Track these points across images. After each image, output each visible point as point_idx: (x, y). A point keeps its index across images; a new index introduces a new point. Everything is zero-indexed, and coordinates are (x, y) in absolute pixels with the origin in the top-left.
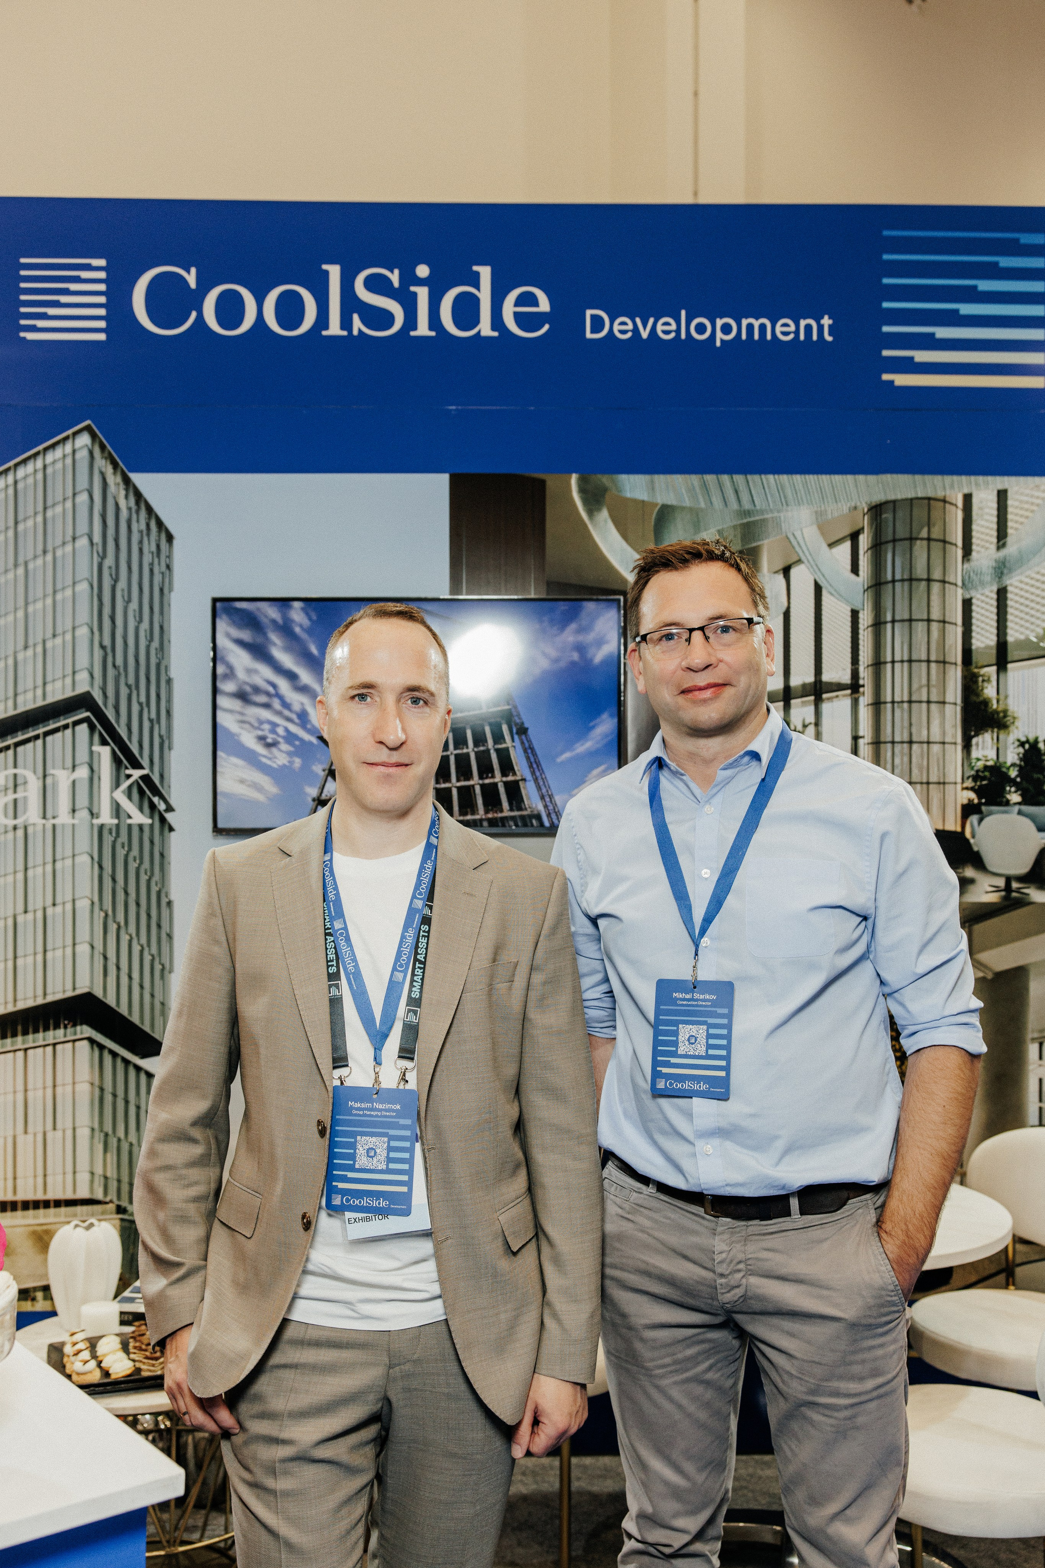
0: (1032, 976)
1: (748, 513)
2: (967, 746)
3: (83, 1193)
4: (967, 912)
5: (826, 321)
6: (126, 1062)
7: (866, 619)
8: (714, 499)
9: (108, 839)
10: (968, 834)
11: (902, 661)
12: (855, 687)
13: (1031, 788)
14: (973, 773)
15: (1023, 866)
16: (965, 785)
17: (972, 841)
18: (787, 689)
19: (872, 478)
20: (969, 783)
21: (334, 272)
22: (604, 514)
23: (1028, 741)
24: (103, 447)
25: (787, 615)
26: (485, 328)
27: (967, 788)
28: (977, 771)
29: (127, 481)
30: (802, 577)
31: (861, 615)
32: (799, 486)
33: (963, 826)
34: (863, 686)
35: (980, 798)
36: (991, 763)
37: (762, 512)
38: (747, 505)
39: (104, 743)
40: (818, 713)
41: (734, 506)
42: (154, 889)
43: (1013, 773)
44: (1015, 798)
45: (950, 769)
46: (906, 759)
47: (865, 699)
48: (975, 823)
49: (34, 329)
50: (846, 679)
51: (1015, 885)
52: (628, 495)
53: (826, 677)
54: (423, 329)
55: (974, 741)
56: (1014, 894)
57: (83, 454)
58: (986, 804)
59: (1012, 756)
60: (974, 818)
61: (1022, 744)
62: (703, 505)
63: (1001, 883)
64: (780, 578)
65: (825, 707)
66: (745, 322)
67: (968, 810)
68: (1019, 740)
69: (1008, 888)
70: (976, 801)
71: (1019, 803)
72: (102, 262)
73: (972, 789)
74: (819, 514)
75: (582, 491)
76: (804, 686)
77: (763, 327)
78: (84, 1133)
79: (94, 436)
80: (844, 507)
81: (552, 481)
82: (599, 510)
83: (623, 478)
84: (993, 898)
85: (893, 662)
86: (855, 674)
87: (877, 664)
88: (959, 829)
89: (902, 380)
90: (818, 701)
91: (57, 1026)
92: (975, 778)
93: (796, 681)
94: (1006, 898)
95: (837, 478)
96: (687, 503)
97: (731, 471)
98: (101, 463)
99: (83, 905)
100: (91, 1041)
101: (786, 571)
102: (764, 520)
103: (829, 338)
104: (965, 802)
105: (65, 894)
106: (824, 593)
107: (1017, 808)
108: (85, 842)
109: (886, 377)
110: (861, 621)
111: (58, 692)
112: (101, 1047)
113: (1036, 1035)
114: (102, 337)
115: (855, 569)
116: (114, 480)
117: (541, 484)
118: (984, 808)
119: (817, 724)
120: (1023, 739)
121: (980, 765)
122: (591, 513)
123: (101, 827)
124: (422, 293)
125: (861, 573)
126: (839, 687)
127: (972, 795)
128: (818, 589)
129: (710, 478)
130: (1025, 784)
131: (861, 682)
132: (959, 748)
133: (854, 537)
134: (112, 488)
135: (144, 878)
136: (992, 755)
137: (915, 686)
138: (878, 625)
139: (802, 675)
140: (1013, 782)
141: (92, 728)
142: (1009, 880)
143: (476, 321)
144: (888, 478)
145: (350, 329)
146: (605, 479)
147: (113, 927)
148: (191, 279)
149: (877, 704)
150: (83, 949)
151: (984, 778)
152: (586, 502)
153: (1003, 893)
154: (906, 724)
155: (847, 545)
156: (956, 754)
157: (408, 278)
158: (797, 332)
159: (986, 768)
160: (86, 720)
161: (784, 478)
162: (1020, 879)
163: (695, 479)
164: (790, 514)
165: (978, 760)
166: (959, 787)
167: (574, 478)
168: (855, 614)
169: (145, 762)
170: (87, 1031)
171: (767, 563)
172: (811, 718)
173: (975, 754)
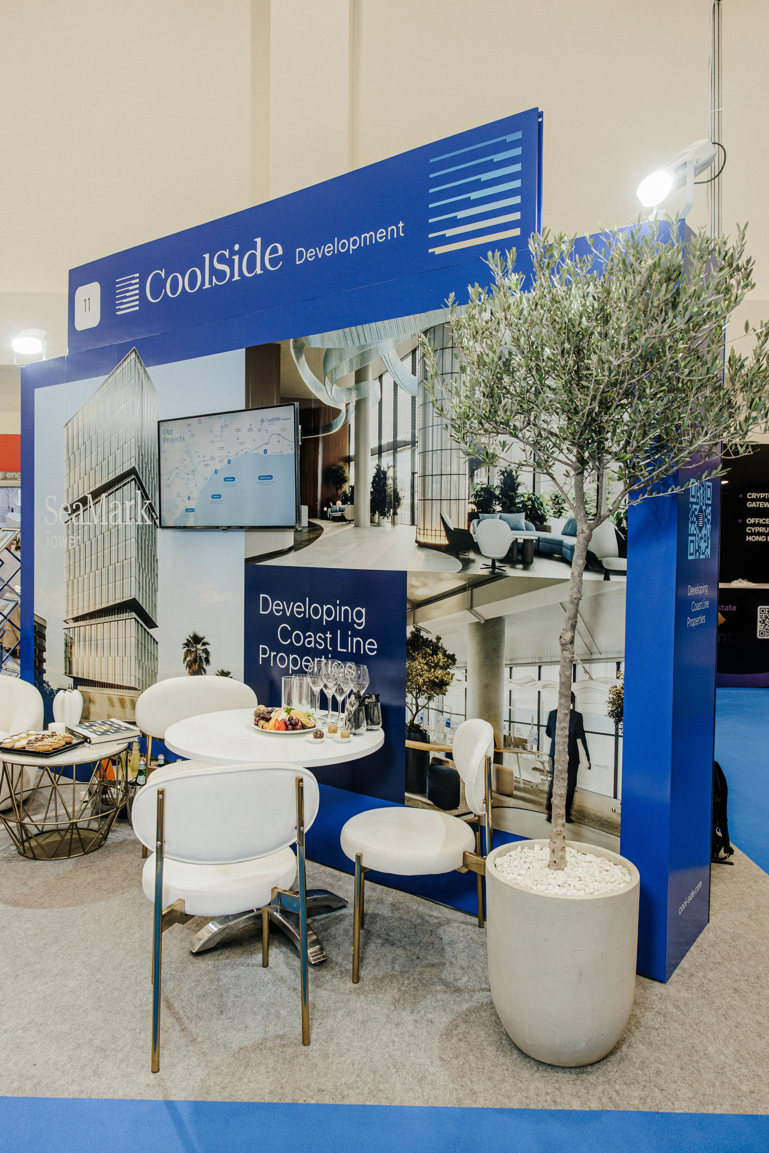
0: (506, 624)
1: (363, 347)
2: (472, 476)
3: (133, 685)
4: (470, 580)
5: (401, 225)
6: (145, 630)
7: (419, 401)
8: (348, 342)
9: (140, 531)
10: (471, 532)
11: (437, 425)
12: (413, 443)
13: (508, 502)
14: (475, 492)
15: (502, 553)
16: (470, 501)
17: (473, 536)
18: (380, 447)
19: (422, 314)
20: (472, 499)
21: (207, 256)
22: (303, 359)
23: (506, 471)
24: (138, 357)
25: (380, 403)
26: (258, 271)
27: (471, 503)
28: (477, 491)
29: (145, 371)
30: (388, 380)
31: (417, 399)
32: (387, 327)
33: (469, 527)
34: (417, 442)
35: (478, 509)
36: (485, 486)
37: (370, 345)
38: (363, 343)
39: (139, 489)
40: (395, 460)
41: (357, 344)
42: (153, 554)
43: (497, 492)
44: (498, 508)
45: (462, 490)
46: (439, 485)
47: (418, 450)
48: (476, 525)
49: (120, 310)
50: (409, 438)
51: (497, 564)
52: (313, 346)
53: (399, 438)
54: (237, 277)
55: (476, 472)
56: (497, 570)
57: (133, 361)
58: (481, 512)
59: (497, 481)
60: (475, 521)
61: (503, 473)
62: (343, 346)
63: (489, 562)
64: (377, 382)
65: (399, 456)
66: (363, 236)
67: (472, 516)
68: (501, 471)
69: (493, 567)
70: (476, 510)
71: (500, 512)
72: (137, 275)
73: (474, 503)
74: (396, 341)
75: (295, 347)
76: (388, 444)
77: (371, 236)
78: (133, 658)
79: (136, 353)
80: (409, 335)
81: (283, 344)
82: (301, 356)
83: (311, 337)
84: (486, 572)
85: (433, 426)
86: (413, 435)
87: (424, 428)
88: (466, 528)
89: (439, 250)
90: (395, 452)
91: (126, 612)
92: (476, 496)
93: (384, 442)
94: (492, 573)
95: (406, 318)
96: (337, 346)
97: (355, 325)
98: (138, 365)
99: (133, 559)
100: (136, 619)
101: (380, 377)
102: (370, 350)
103: (402, 235)
104: (470, 511)
105: (128, 556)
106: (399, 388)
107: (499, 514)
108: (134, 533)
109: (430, 251)
110: (417, 403)
111: (127, 468)
112: (138, 622)
113: (508, 662)
114: (137, 308)
115: (414, 373)
116: (142, 371)
117: (278, 346)
118: (480, 515)
119: (394, 467)
120: (504, 470)
121: (478, 487)
122: (298, 358)
123: (138, 525)
124: (236, 258)
125: (417, 374)
126: (405, 444)
127: (474, 507)
128: (395, 385)
129: (347, 330)
130: (504, 499)
131: (416, 440)
132: (467, 477)
133: (414, 352)
134: (141, 375)
135: (150, 548)
136: (485, 481)
137: (444, 440)
138: (424, 404)
139: (388, 438)
140: (497, 498)
141: (136, 482)
142: (494, 561)
143: (255, 267)
144: (431, 313)
145: (212, 285)
146: (303, 339)
147: (141, 570)
148: (163, 274)
149: (424, 452)
150: (133, 579)
151: (480, 496)
152: (296, 353)
153: (491, 569)
154: (439, 464)
155: (410, 357)
156: (465, 481)
157: (233, 253)
158: (387, 236)
159: (482, 489)
160: (134, 479)
161: (380, 323)
162: (501, 561)
163: (340, 331)
164: (382, 344)
165: (478, 484)
166: (467, 501)
167: (292, 340)
168: (414, 398)
169: (150, 498)
170: (134, 615)
171: (372, 375)
172: (391, 464)
173: (476, 480)
